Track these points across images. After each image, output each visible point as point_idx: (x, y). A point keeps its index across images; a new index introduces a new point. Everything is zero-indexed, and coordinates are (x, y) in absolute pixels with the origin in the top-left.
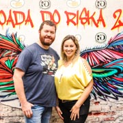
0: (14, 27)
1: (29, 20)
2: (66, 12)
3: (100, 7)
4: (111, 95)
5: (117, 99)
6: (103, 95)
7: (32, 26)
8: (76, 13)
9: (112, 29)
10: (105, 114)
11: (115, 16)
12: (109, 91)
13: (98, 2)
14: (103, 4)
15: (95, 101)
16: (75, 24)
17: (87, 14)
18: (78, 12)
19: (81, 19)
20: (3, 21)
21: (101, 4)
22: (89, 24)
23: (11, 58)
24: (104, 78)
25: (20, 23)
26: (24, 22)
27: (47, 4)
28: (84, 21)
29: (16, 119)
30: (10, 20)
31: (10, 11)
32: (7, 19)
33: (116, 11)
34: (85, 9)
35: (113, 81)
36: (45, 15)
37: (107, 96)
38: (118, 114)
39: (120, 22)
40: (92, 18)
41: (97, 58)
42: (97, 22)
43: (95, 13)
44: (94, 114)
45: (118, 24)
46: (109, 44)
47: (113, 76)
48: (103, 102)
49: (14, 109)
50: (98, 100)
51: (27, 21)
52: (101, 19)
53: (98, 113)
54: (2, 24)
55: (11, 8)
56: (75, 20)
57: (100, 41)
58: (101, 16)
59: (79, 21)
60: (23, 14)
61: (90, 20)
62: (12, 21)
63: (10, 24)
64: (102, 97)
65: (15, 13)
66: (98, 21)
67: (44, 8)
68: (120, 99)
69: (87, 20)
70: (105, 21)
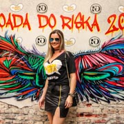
0: (12, 29)
1: (27, 23)
3: (95, 12)
4: (103, 98)
5: (109, 102)
6: (95, 98)
7: (30, 29)
8: (71, 17)
9: (106, 33)
10: (96, 116)
11: (109, 21)
12: (102, 93)
13: (93, 7)
14: (97, 10)
15: (87, 103)
16: (70, 28)
17: (82, 18)
18: (73, 16)
19: (76, 23)
20: (2, 24)
22: (83, 28)
24: (97, 81)
25: (18, 26)
26: (22, 25)
28: (79, 25)
30: (10, 23)
31: (10, 14)
32: (7, 21)
35: (106, 85)
36: (42, 18)
37: (98, 99)
39: (114, 27)
40: (87, 22)
41: (90, 61)
42: (91, 26)
43: (89, 18)
44: (86, 116)
45: (112, 29)
47: (105, 79)
48: (94, 104)
49: (10, 106)
50: (90, 102)
51: (24, 24)
52: (95, 24)
53: (89, 115)
54: (2, 26)
56: (70, 24)
57: (94, 45)
58: (95, 21)
59: (74, 25)
60: (21, 17)
61: (85, 25)
63: (9, 26)
64: (94, 100)
65: (14, 16)
66: (93, 25)
68: (111, 102)
69: (82, 24)
70: (99, 25)
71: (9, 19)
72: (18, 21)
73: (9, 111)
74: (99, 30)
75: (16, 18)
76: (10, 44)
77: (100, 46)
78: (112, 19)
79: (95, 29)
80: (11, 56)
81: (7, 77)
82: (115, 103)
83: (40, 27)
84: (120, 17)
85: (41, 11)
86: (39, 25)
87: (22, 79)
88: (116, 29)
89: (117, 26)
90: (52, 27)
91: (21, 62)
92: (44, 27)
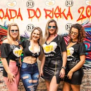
1: (20, 15)
2: (45, 9)
7: (22, 19)
8: (51, 10)
9: (77, 21)
11: (79, 12)
13: (67, 2)
16: (51, 18)
17: (60, 10)
18: (53, 9)
19: (56, 14)
20: (2, 16)
22: (61, 17)
25: (13, 18)
26: (16, 17)
28: (57, 15)
30: (7, 15)
32: (5, 15)
34: (58, 7)
39: (83, 16)
40: (63, 13)
41: (67, 41)
43: (65, 10)
45: (81, 17)
51: (18, 16)
52: (69, 14)
54: (2, 18)
55: (7, 7)
56: (51, 15)
58: (69, 12)
59: (54, 15)
60: (15, 11)
61: (62, 15)
63: (7, 18)
65: (10, 10)
66: (67, 15)
69: (60, 15)
70: (72, 15)
71: (7, 13)
72: (13, 14)
74: (72, 18)
75: (12, 12)
78: (81, 10)
79: (69, 18)
83: (30, 17)
84: (87, 8)
86: (28, 17)
88: (85, 17)
89: (85, 15)
90: (38, 17)
92: (32, 17)
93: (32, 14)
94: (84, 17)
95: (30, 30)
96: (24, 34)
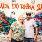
0: (3, 9)
3: (33, 3)
7: (9, 9)
8: (24, 5)
13: (32, 1)
17: (28, 5)
18: (25, 4)
21: (33, 2)
22: (29, 9)
23: (1, 20)
27: (14, 1)
28: (27, 8)
29: (2, 41)
31: (2, 3)
33: (38, 5)
34: (27, 4)
36: (14, 5)
38: (38, 40)
40: (30, 7)
43: (31, 5)
45: (39, 9)
46: (36, 16)
49: (2, 37)
51: (7, 7)
56: (24, 7)
58: (33, 6)
61: (29, 7)
62: (2, 7)
66: (32, 8)
67: (13, 3)
68: (39, 35)
70: (34, 8)
71: (1, 5)
73: (2, 39)
74: (34, 9)
75: (4, 5)
76: (2, 15)
77: (35, 15)
78: (39, 5)
80: (2, 19)
81: (1, 27)
82: (40, 35)
83: (13, 8)
85: (13, 2)
86: (12, 8)
87: (6, 27)
89: (41, 8)
90: (17, 8)
91: (6, 21)
93: (14, 6)
94: (40, 9)
95: (13, 14)
96: (10, 16)
